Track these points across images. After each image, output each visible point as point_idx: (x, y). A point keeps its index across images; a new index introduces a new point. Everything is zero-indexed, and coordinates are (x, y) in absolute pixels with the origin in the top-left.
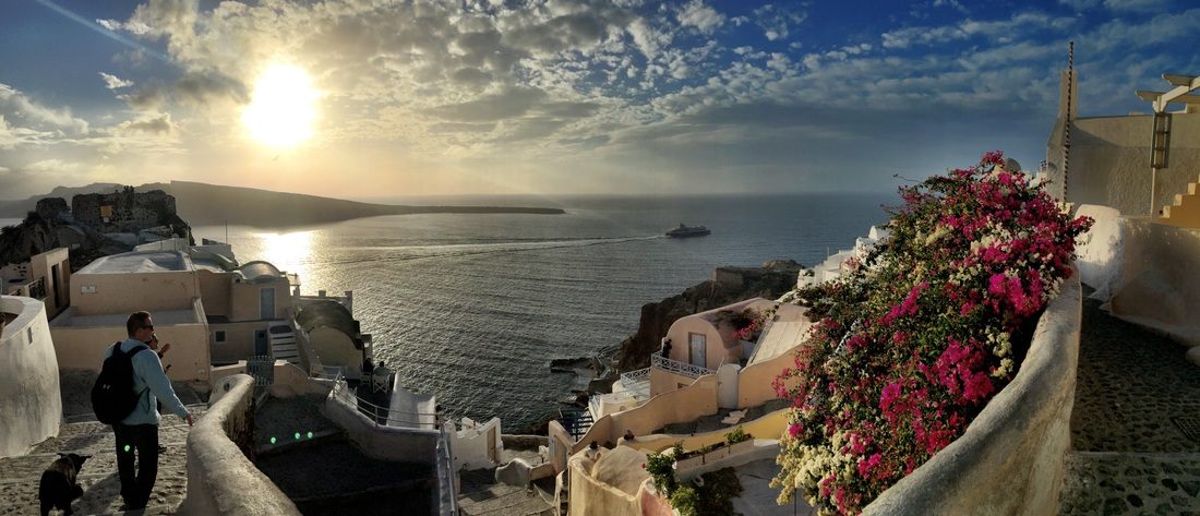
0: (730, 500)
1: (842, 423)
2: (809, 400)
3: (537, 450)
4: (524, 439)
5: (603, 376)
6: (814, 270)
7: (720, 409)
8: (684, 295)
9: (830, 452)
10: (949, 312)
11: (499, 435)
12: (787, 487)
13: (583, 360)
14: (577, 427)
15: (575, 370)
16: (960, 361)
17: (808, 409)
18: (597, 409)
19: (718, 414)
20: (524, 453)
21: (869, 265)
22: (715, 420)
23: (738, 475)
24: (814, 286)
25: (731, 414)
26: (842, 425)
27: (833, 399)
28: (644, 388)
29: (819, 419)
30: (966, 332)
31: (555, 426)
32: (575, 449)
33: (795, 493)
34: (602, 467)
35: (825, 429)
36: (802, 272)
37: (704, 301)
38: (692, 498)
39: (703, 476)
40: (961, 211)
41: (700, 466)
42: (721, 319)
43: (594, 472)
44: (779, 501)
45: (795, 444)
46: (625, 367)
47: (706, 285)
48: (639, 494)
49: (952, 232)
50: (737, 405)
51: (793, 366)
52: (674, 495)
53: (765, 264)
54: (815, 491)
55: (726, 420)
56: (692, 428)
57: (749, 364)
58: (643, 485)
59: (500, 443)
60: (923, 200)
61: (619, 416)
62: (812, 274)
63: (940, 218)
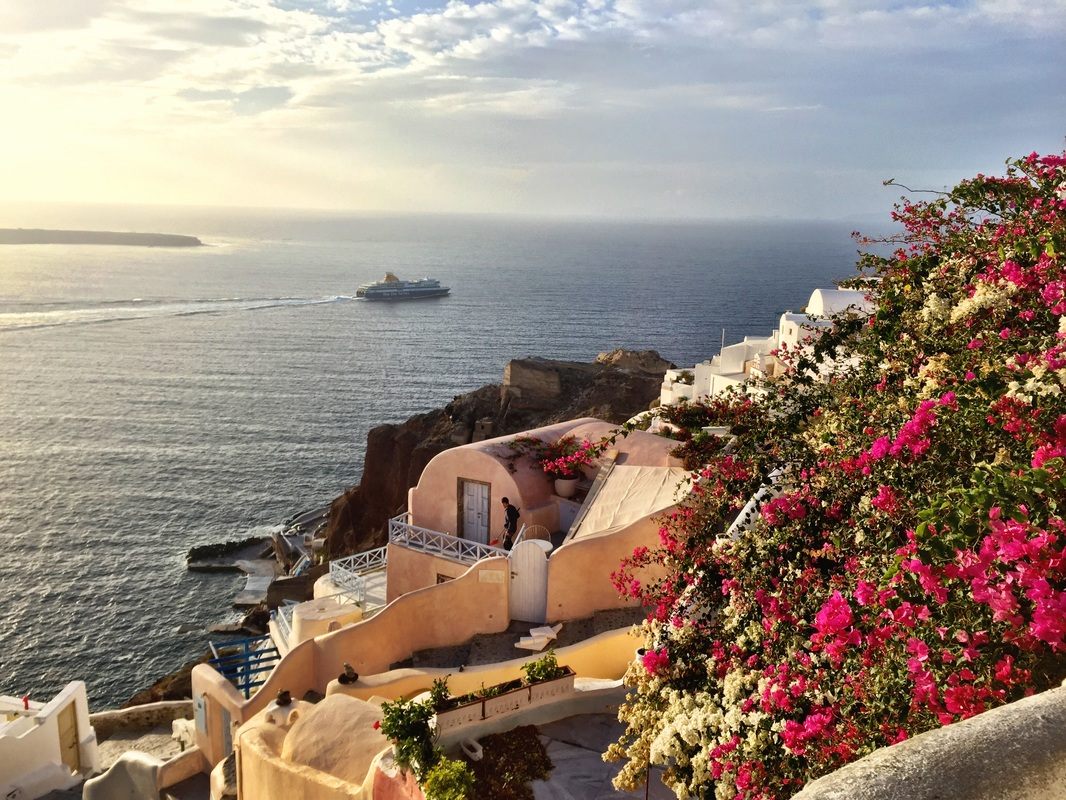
0: (528, 784)
1: (744, 657)
2: (682, 608)
3: (169, 730)
4: (139, 713)
5: (296, 571)
6: (694, 372)
7: (512, 622)
8: (449, 409)
9: (719, 705)
10: (999, 460)
11: (84, 716)
12: (635, 760)
13: (253, 542)
14: (247, 672)
15: (238, 563)
16: (1026, 559)
17: (679, 624)
18: (286, 634)
19: (509, 630)
20: (143, 740)
21: (820, 360)
22: (503, 643)
23: (544, 740)
24: (692, 402)
25: (533, 632)
26: (744, 659)
27: (727, 611)
28: (377, 585)
29: (699, 644)
30: (1040, 503)
31: (206, 677)
32: (247, 713)
33: (649, 773)
34: (301, 739)
35: (710, 663)
36: (671, 375)
37: (486, 421)
38: (462, 778)
39: (481, 741)
40: (1040, 249)
41: (477, 722)
42: (519, 455)
43: (287, 748)
44: (617, 782)
45: (653, 685)
46: (336, 548)
47: (492, 390)
48: (369, 779)
49: (1014, 298)
50: (545, 618)
51: (654, 543)
52: (431, 776)
53: (602, 356)
54: (686, 772)
55: (524, 643)
56: (462, 655)
57: (567, 542)
58: (377, 762)
59: (87, 731)
60: (943, 229)
61: (328, 641)
62: (690, 380)
63: (980, 268)
